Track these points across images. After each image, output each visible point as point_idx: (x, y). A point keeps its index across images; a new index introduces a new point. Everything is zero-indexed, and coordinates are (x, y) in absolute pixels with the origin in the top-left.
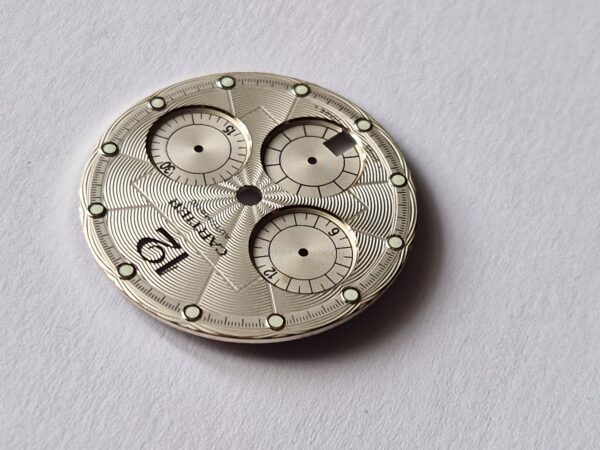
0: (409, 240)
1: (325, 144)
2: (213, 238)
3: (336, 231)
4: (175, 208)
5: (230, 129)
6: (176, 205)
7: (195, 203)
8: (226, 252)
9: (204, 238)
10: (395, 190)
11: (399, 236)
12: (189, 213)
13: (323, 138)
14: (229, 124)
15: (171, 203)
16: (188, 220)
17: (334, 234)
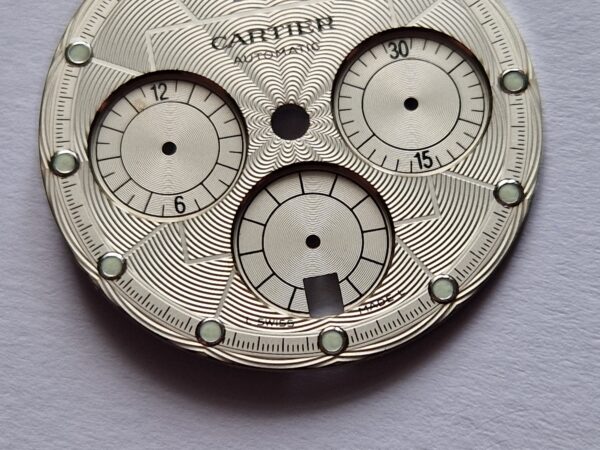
0: (107, 287)
1: (335, 275)
2: (244, 42)
3: (180, 207)
4: (318, 20)
5: (427, 162)
6: (324, 23)
7: (313, 47)
8: (214, 47)
9: (251, 32)
10: (198, 317)
11: (118, 277)
12: (301, 32)
13: (347, 278)
14: (436, 164)
15: (330, 19)
16: (289, 27)
17: (176, 203)
